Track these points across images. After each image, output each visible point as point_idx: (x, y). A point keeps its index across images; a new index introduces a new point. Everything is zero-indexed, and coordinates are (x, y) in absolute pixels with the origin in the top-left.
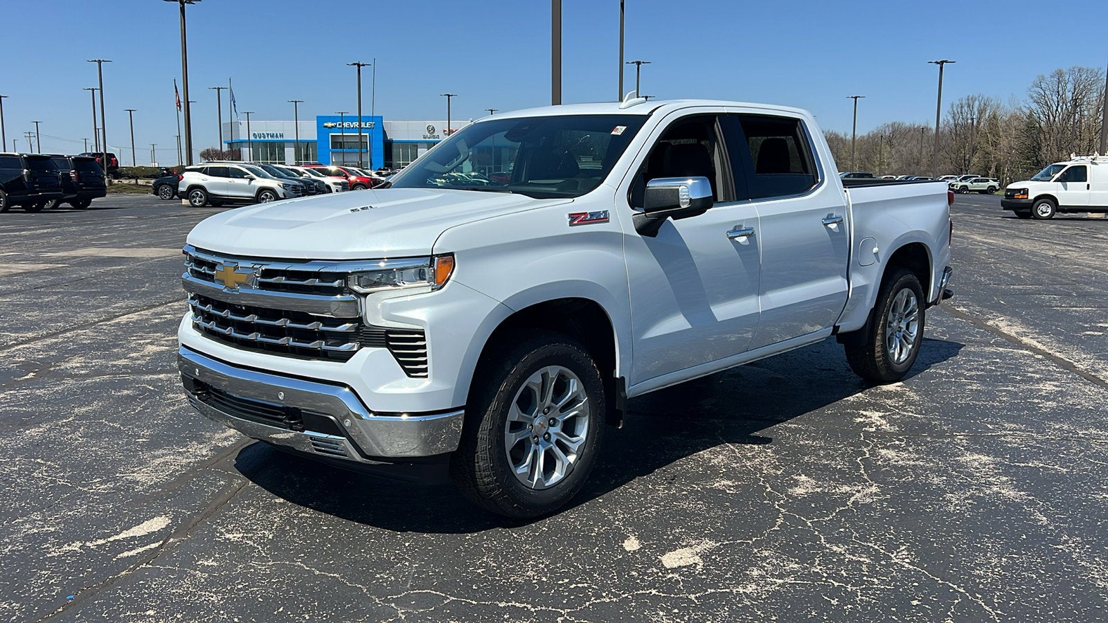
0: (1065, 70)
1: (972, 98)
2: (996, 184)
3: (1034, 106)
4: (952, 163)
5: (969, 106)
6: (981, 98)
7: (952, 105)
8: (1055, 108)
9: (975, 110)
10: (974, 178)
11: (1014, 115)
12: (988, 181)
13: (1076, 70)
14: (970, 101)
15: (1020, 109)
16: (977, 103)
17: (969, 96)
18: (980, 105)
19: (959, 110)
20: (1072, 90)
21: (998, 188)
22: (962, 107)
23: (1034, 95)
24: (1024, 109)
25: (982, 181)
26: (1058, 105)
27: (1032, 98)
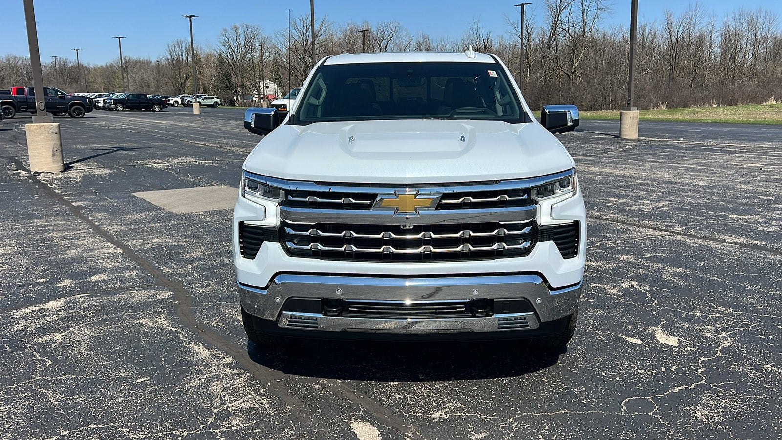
0: (238, 25)
1: (180, 41)
2: (218, 100)
3: (223, 48)
4: (173, 86)
5: (179, 47)
6: (186, 41)
7: (168, 46)
8: (236, 51)
9: (184, 49)
10: (204, 97)
11: (209, 53)
12: (213, 98)
13: (245, 26)
14: (179, 43)
15: (215, 50)
16: (184, 45)
17: (178, 40)
18: (186, 46)
19: (173, 49)
20: (244, 39)
21: (220, 103)
22: (174, 47)
23: (222, 41)
24: (217, 50)
25: (209, 98)
26: (237, 48)
27: (221, 43)
